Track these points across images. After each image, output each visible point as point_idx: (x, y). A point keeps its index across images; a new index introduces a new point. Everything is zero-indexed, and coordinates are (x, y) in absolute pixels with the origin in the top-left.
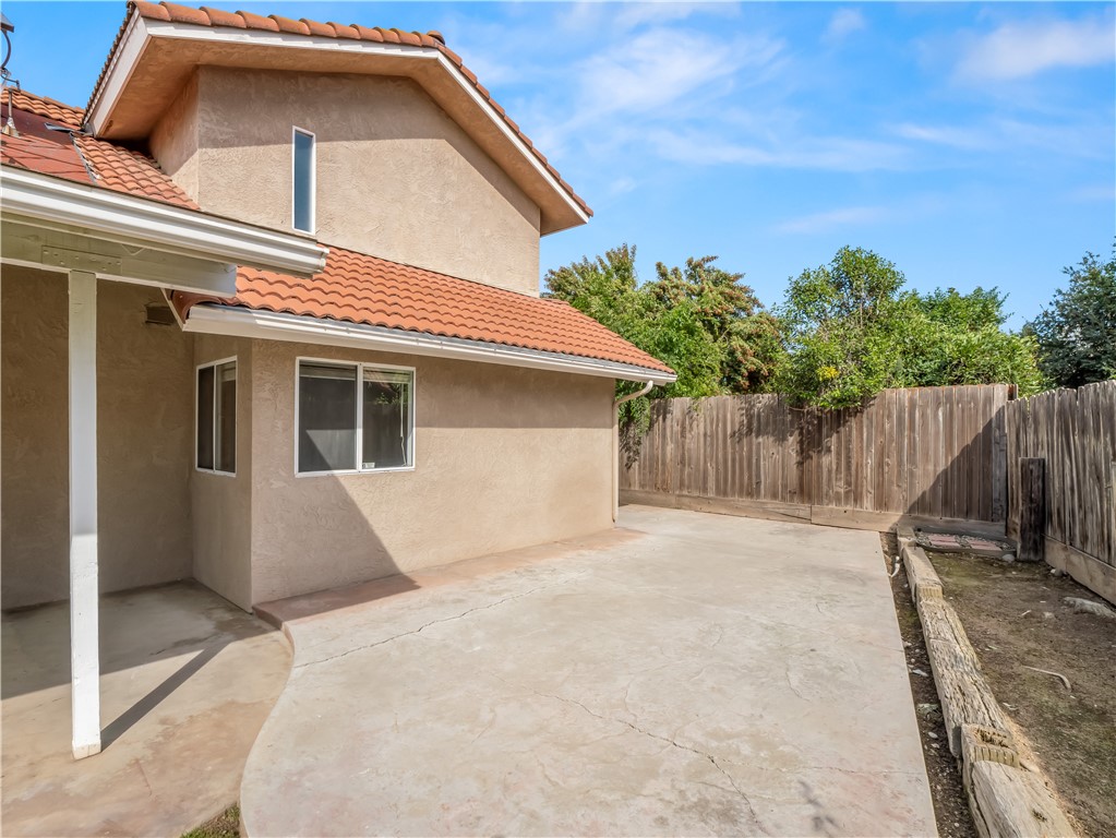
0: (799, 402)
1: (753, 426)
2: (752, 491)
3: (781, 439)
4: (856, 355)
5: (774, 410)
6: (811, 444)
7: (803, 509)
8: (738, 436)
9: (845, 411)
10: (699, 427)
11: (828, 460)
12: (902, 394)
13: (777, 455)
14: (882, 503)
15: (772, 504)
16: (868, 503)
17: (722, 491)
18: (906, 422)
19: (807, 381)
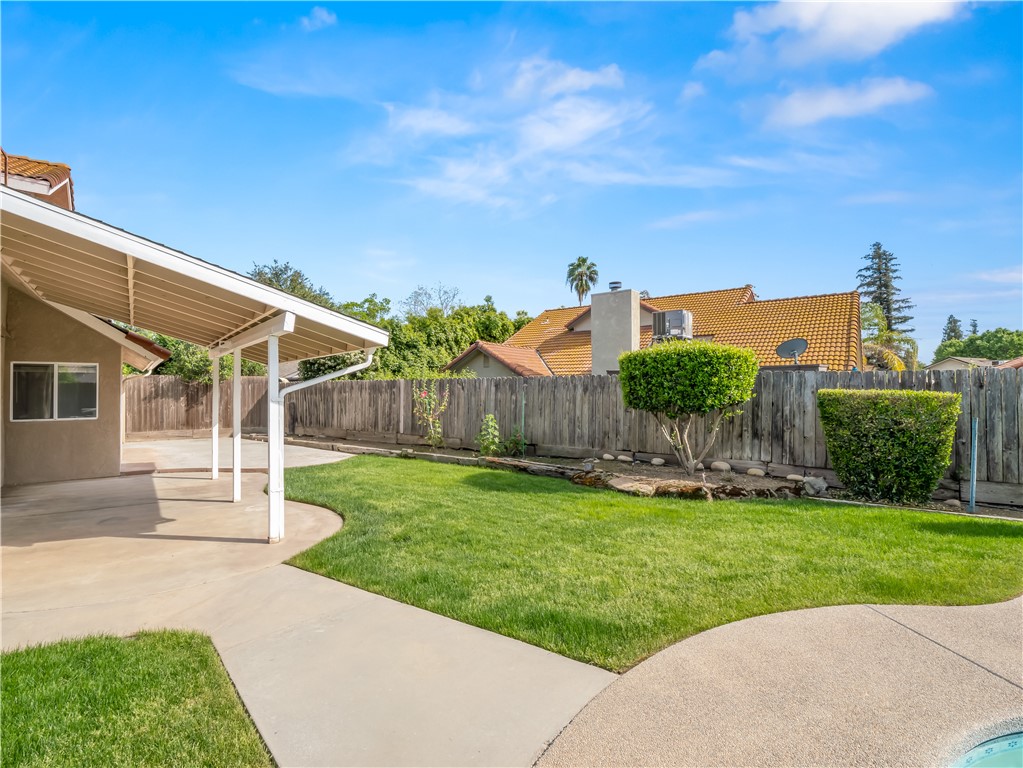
0: (191, 380)
1: (159, 393)
2: (158, 426)
3: (177, 399)
5: (174, 384)
6: (192, 400)
7: (189, 432)
8: (148, 399)
11: (201, 409)
13: (175, 407)
14: (227, 425)
15: (171, 432)
16: (219, 427)
17: (137, 428)
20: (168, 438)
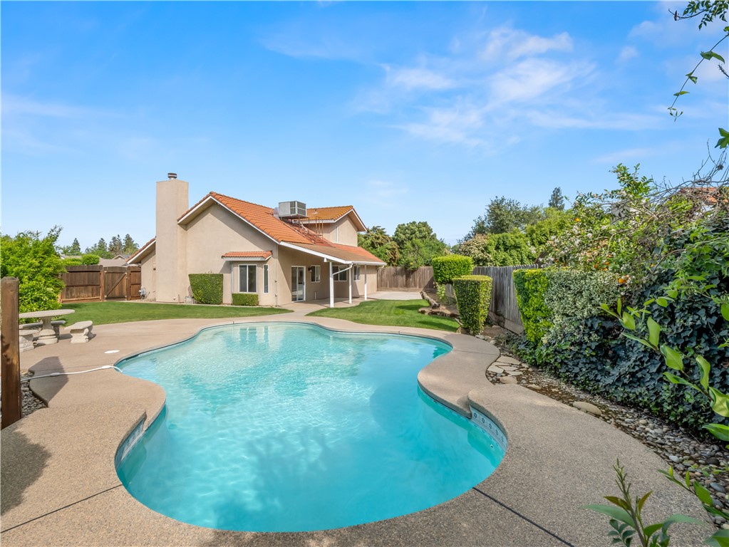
0: (406, 269)
1: (397, 274)
2: (397, 286)
3: (402, 276)
4: (416, 260)
5: (402, 270)
6: (408, 277)
7: (406, 289)
8: (394, 276)
9: (414, 270)
10: (385, 273)
11: (411, 280)
12: (423, 267)
13: (402, 279)
14: (420, 287)
15: (401, 289)
16: (418, 287)
17: (390, 287)
18: (423, 273)
19: (407, 264)
20: (400, 291)
